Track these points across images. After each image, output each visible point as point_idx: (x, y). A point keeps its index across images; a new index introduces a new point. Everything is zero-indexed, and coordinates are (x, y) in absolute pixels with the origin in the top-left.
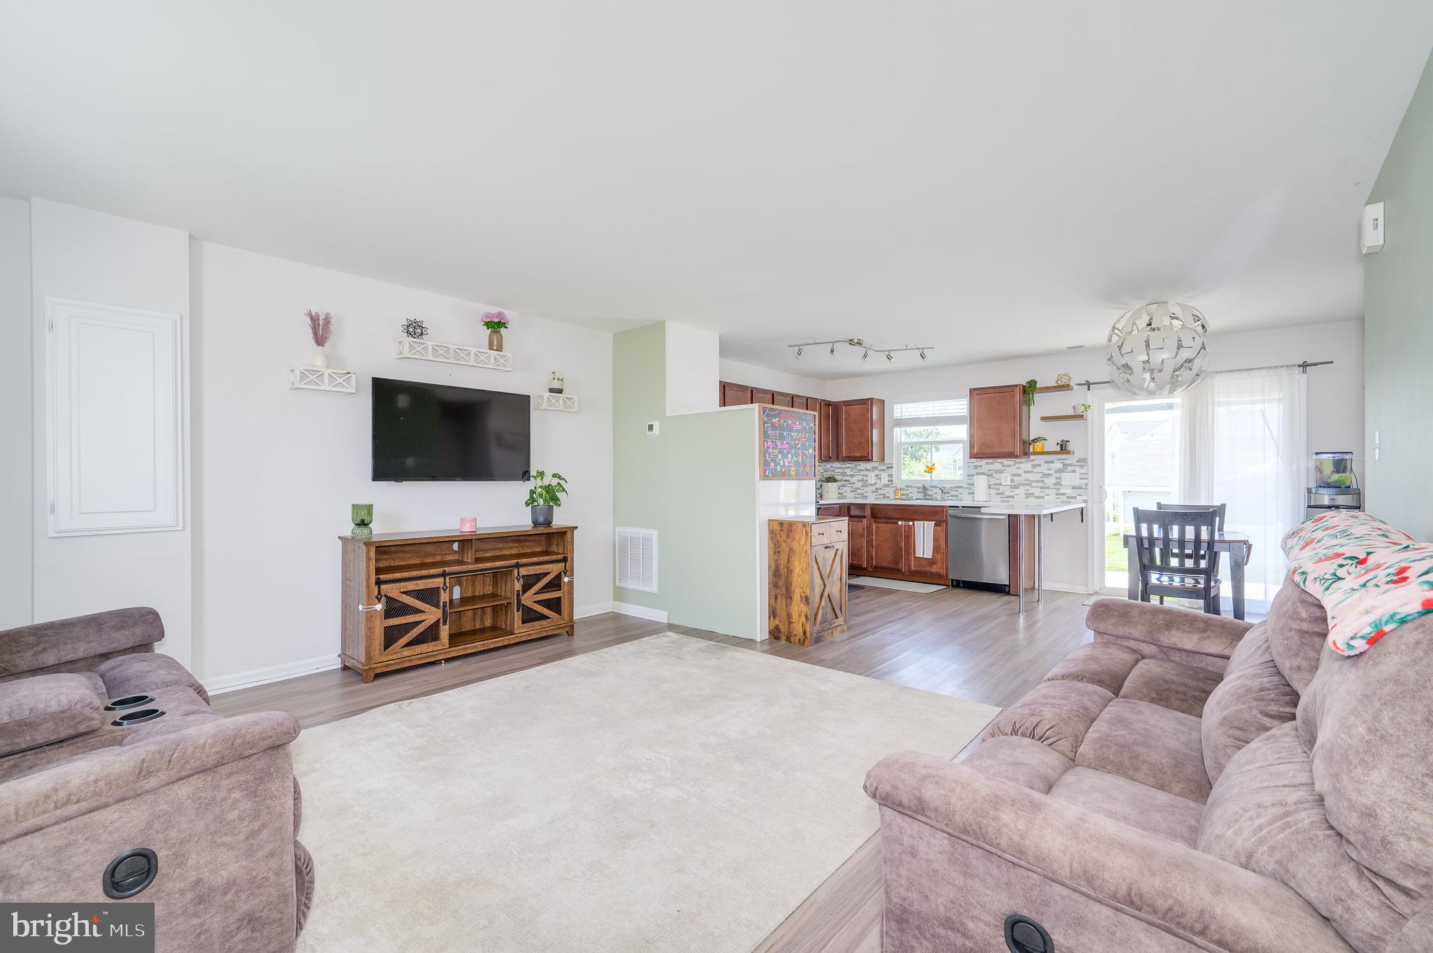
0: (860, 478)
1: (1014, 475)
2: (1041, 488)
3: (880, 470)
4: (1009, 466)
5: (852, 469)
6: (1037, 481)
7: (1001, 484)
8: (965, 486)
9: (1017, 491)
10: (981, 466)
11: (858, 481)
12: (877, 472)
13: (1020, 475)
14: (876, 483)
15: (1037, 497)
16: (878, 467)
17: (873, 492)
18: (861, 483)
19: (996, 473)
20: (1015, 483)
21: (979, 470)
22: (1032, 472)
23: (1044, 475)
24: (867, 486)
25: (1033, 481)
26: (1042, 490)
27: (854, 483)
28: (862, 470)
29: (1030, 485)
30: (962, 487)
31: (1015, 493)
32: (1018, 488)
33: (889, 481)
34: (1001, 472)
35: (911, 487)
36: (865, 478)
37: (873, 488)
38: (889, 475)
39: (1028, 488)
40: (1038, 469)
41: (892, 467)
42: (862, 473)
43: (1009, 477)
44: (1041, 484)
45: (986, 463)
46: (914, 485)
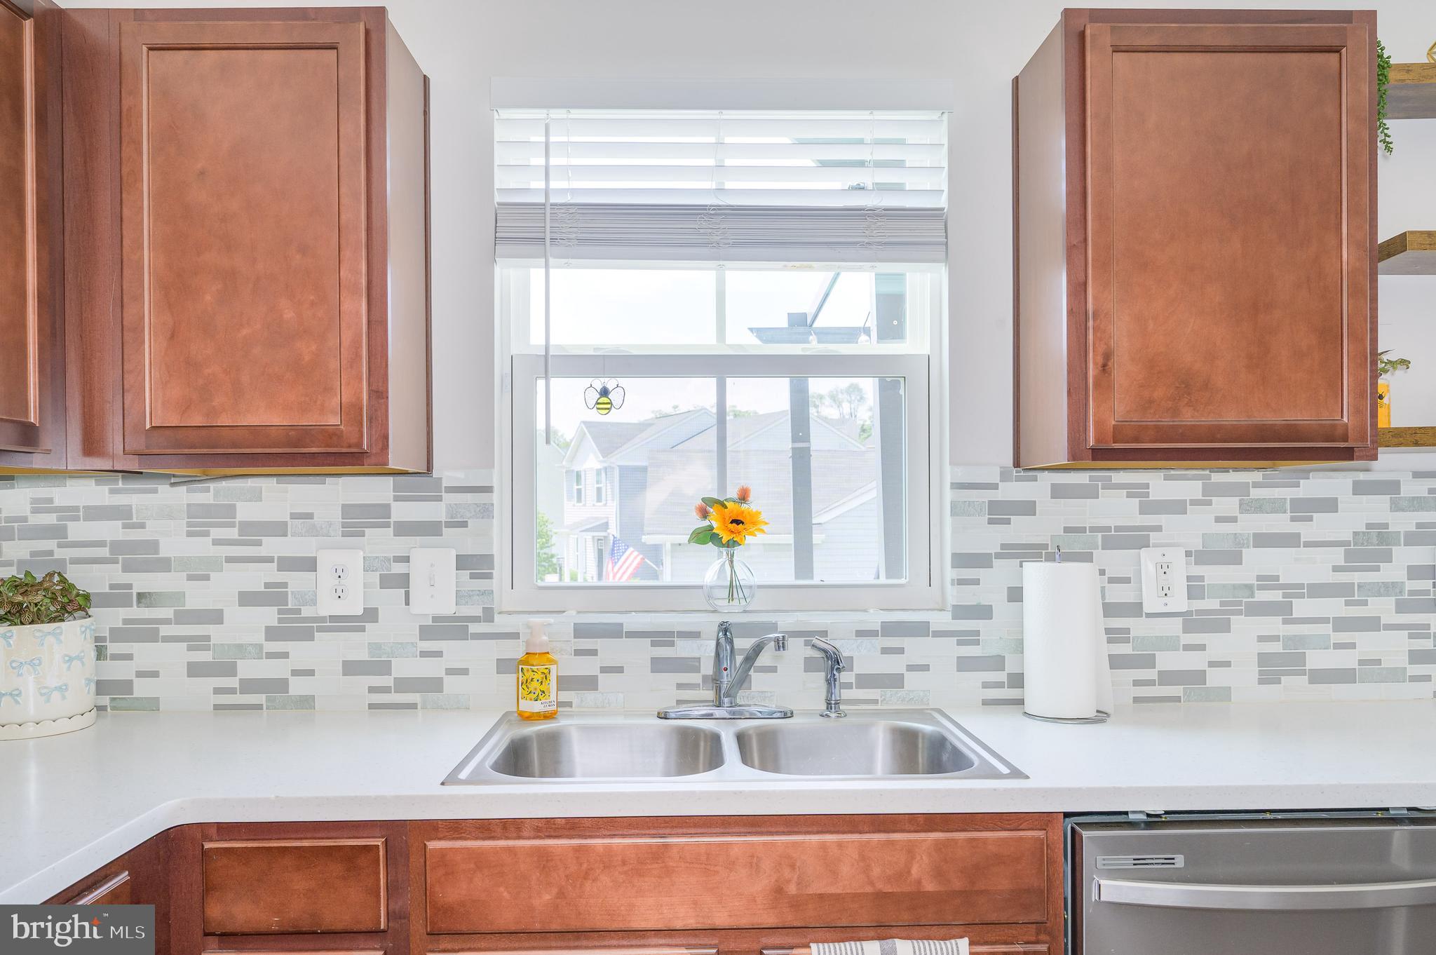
0: (256, 578)
1: (1201, 557)
2: (1341, 624)
3: (405, 529)
4: (1178, 507)
5: (200, 520)
6: (1317, 591)
7: (1135, 609)
8: (941, 620)
9: (1217, 644)
10: (1028, 508)
11: (248, 599)
12: (381, 542)
13: (1234, 558)
14: (371, 615)
15: (1319, 677)
16: (385, 510)
17: (351, 668)
18: (269, 616)
19: (1109, 544)
20: (1211, 604)
21: (1021, 530)
22: (1290, 540)
23: (1349, 556)
24: (307, 635)
25: (1295, 590)
26: (1345, 637)
27: (216, 617)
28: (279, 529)
29: (1282, 610)
30: (922, 630)
31: (1214, 653)
32: (1225, 627)
33: (460, 597)
34: (1135, 539)
35: (615, 632)
36: (296, 581)
37: (356, 646)
38: (463, 562)
39: (1273, 624)
40: (1320, 526)
41: (486, 511)
42: (273, 546)
43: (1180, 570)
44: (1335, 607)
45: (1058, 492)
46: (633, 621)
